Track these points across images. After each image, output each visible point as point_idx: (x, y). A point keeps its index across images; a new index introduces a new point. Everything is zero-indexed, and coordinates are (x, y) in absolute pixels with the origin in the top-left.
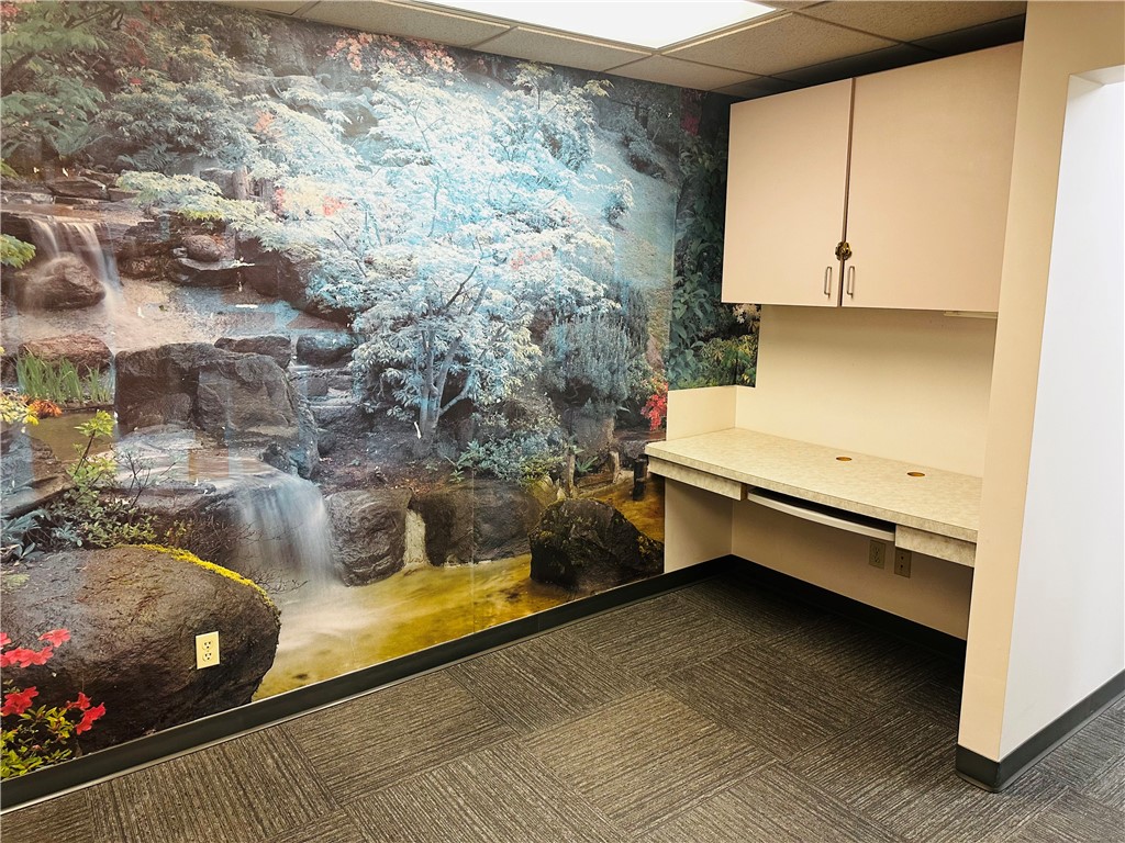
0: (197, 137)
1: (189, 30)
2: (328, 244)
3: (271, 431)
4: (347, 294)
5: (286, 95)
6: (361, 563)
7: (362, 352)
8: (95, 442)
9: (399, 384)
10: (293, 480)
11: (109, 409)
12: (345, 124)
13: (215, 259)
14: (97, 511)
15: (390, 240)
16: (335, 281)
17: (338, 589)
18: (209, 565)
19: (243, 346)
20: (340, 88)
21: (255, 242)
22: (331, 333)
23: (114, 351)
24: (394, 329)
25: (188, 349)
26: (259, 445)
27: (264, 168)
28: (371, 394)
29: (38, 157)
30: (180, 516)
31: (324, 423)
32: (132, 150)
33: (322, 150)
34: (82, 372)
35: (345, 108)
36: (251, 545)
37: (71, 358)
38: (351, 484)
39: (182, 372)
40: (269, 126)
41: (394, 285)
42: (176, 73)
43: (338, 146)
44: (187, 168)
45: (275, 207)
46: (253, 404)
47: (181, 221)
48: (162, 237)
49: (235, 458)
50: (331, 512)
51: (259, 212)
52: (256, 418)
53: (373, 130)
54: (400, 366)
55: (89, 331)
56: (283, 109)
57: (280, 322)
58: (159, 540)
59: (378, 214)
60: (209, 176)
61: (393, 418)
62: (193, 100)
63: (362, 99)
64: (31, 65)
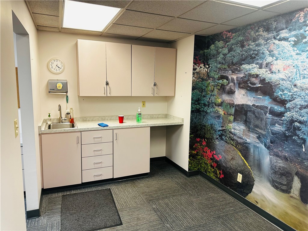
0: (256, 55)
1: (259, 29)
2: (283, 80)
3: (260, 131)
4: (286, 95)
5: (278, 37)
6: (277, 182)
7: (288, 114)
8: (230, 122)
9: (299, 129)
11: (233, 115)
12: (295, 41)
13: (255, 84)
14: (228, 136)
15: (304, 77)
16: (283, 91)
18: (243, 158)
19: (257, 107)
20: (295, 30)
21: (264, 80)
22: (279, 107)
23: (235, 104)
24: (300, 109)
25: (247, 105)
26: (257, 134)
27: (269, 59)
28: (288, 129)
30: (240, 143)
31: (273, 134)
32: (244, 60)
33: (286, 51)
34: (230, 107)
35: (296, 36)
37: (229, 104)
38: (277, 156)
39: (245, 110)
40: (272, 47)
41: (303, 93)
42: (255, 40)
43: (291, 49)
44: (253, 63)
45: (270, 70)
46: (258, 123)
47: (250, 75)
48: (246, 79)
49: (252, 135)
50: (271, 161)
51: (266, 71)
52: (257, 126)
53: (304, 41)
54: (300, 122)
55: (232, 99)
56: (277, 42)
58: (236, 147)
59: (301, 69)
60: (257, 64)
61: (294, 140)
62: (257, 45)
63: (302, 31)
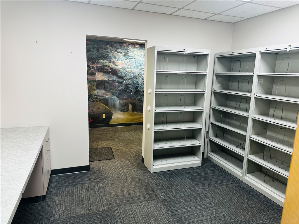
0: (107, 56)
1: (107, 44)
2: (121, 69)
3: (113, 91)
4: (123, 75)
5: (117, 51)
6: (123, 109)
7: (125, 82)
8: (94, 90)
9: (129, 87)
10: (115, 97)
11: (96, 86)
12: (124, 54)
13: (108, 70)
14: (94, 97)
15: (129, 68)
16: (122, 73)
17: (120, 112)
18: (105, 106)
19: (110, 80)
20: (124, 50)
21: (113, 68)
22: (121, 80)
23: (97, 80)
24: (129, 80)
25: (104, 80)
26: (112, 92)
27: (114, 60)
28: (125, 88)
29: (90, 59)
30: (102, 99)
31: (119, 91)
32: (100, 58)
33: (121, 57)
34: (93, 82)
35: (124, 52)
36: (110, 104)
37: (92, 80)
38: (122, 99)
39: (103, 83)
40: (115, 55)
41: (129, 74)
42: (105, 49)
43: (123, 57)
44: (105, 60)
45: (115, 64)
46: (111, 87)
47: (105, 66)
48: (102, 67)
49: (109, 94)
50: (119, 102)
51: (113, 65)
52: (111, 89)
53: (128, 55)
54: (129, 84)
55: (94, 77)
56: (117, 53)
57: (115, 78)
58: (100, 102)
59: (128, 65)
60: (108, 61)
61: (128, 91)
62: (107, 52)
63: (126, 51)
64: (91, 49)
